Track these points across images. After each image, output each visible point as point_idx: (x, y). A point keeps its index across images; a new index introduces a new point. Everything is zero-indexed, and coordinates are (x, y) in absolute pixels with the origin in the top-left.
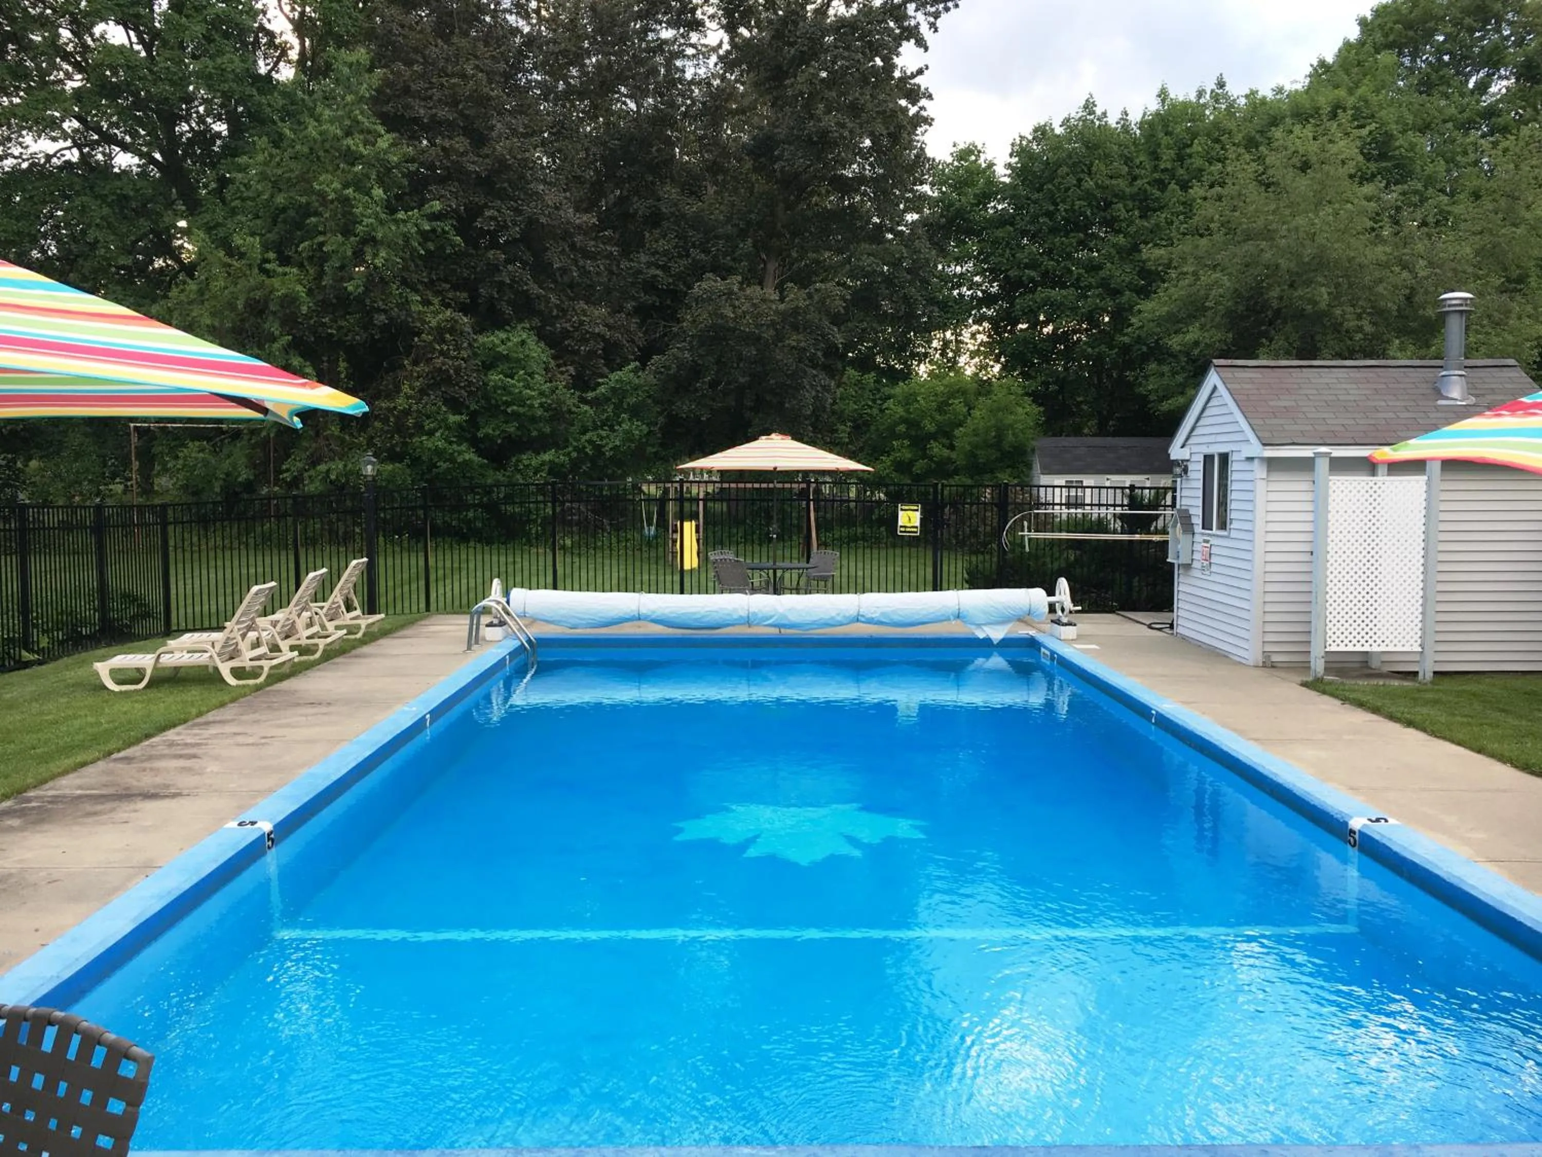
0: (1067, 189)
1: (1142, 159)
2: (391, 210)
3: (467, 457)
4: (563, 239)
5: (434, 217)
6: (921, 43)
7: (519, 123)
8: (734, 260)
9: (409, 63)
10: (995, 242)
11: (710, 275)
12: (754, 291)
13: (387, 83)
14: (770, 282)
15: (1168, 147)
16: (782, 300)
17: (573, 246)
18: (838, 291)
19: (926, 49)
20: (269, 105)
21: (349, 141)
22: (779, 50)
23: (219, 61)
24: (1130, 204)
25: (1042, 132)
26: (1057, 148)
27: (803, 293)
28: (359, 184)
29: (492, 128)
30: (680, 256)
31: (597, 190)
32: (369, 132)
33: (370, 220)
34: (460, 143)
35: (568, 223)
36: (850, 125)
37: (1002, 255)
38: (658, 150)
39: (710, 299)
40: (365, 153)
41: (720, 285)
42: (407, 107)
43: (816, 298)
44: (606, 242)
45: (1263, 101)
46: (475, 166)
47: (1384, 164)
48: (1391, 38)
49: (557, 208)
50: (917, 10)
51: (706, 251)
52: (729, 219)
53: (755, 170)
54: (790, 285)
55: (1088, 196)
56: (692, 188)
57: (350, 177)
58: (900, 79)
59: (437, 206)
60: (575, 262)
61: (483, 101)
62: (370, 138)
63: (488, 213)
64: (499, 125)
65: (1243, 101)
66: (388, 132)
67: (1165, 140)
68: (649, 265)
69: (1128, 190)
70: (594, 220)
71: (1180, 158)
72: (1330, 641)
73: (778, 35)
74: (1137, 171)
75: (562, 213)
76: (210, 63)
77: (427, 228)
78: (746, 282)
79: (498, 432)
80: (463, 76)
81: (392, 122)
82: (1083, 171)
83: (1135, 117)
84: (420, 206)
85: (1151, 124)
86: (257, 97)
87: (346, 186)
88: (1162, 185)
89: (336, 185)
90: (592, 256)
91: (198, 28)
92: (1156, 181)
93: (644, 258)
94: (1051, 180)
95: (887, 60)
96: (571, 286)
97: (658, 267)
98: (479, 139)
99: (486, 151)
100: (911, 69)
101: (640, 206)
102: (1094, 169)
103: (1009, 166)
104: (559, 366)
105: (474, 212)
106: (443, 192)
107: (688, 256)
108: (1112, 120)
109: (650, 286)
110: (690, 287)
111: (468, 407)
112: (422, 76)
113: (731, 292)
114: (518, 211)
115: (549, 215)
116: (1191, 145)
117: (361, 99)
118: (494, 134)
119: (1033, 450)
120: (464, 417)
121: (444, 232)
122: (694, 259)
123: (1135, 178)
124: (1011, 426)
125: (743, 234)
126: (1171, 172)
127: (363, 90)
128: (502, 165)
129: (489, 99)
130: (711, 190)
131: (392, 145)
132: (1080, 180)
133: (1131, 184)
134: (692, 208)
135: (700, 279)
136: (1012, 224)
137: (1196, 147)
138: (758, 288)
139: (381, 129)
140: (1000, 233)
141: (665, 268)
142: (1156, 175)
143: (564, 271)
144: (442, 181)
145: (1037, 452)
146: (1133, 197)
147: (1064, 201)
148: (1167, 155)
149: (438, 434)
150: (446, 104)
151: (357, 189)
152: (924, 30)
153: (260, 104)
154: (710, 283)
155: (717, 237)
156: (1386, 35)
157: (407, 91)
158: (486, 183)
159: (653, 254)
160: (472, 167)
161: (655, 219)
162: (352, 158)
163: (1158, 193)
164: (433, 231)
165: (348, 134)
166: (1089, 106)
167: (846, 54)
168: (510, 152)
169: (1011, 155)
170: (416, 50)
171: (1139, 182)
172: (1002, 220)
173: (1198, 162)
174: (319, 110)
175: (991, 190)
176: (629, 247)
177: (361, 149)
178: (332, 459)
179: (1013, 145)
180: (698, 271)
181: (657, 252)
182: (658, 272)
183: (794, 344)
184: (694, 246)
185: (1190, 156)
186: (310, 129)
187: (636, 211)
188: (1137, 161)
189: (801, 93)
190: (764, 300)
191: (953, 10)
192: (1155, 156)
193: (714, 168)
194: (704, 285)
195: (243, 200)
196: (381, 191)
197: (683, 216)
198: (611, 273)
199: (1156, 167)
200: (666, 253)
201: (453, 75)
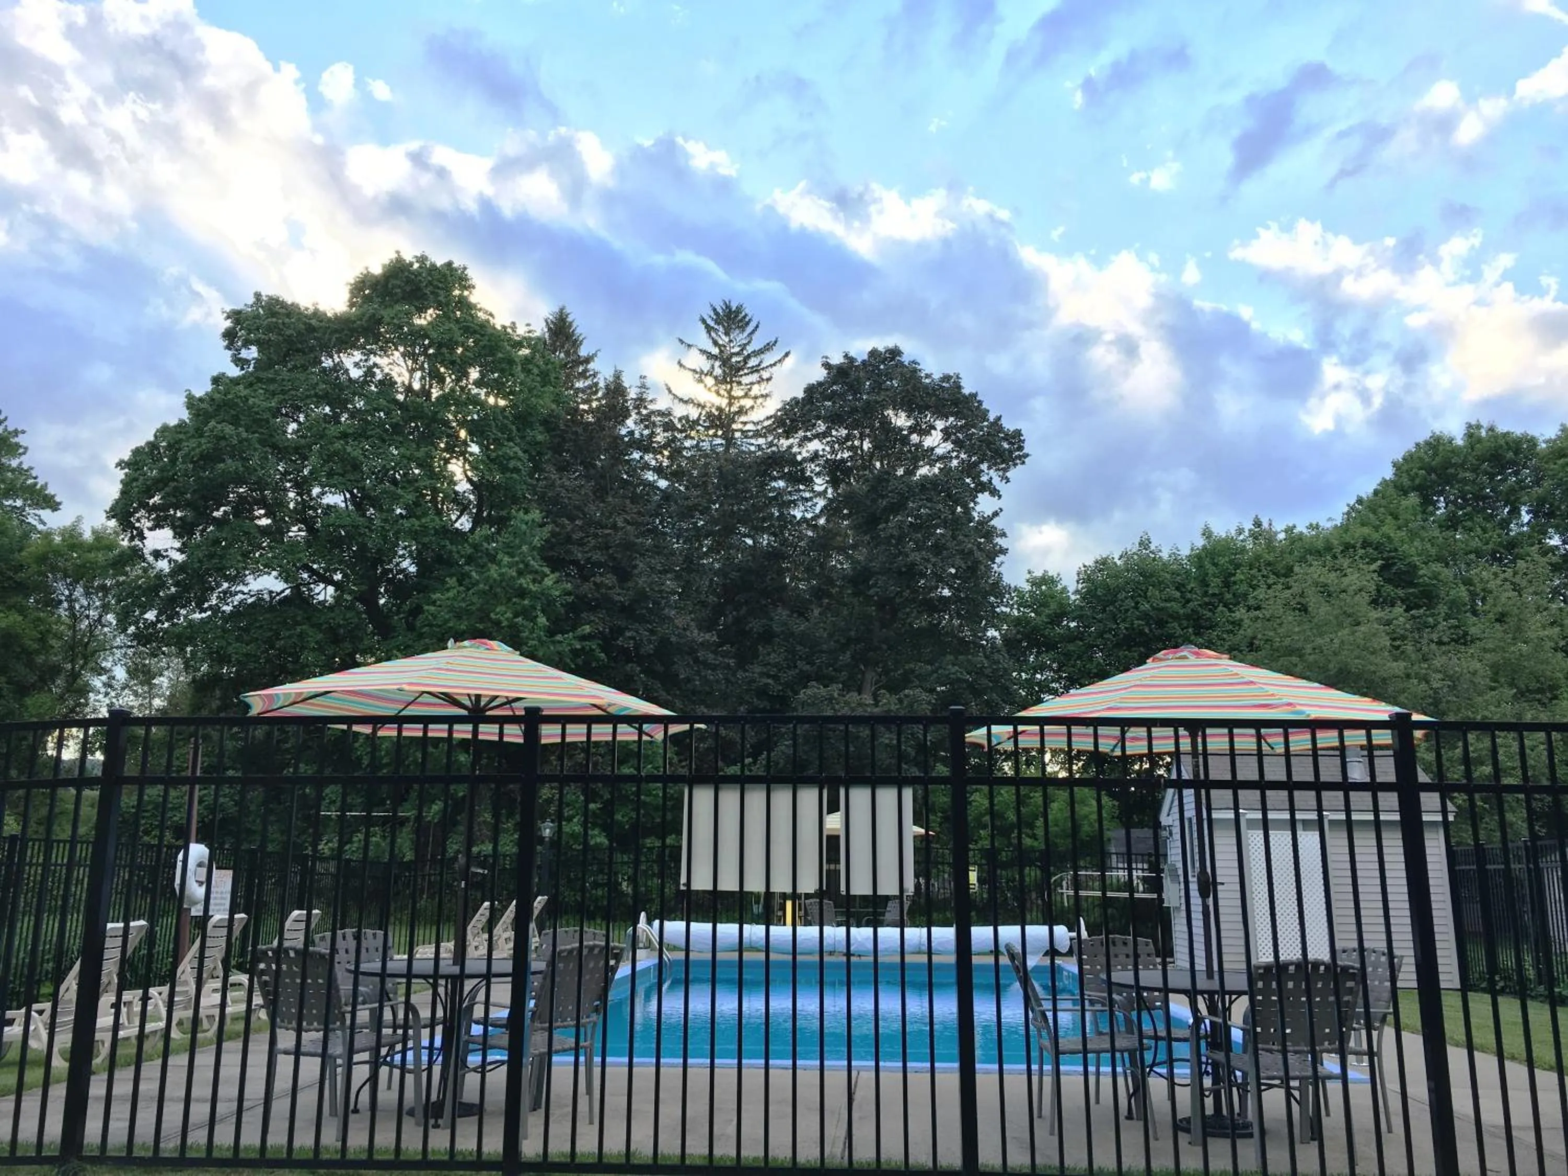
0: (1127, 611)
1: (1192, 585)
2: (551, 633)
3: (598, 840)
4: (689, 654)
5: (583, 638)
6: (995, 493)
7: (658, 562)
8: (835, 670)
9: (572, 519)
10: (1068, 655)
11: (814, 683)
12: (853, 697)
13: (553, 534)
14: (869, 688)
15: (1214, 576)
16: (876, 705)
17: (696, 660)
18: (924, 696)
19: (1000, 497)
20: (458, 552)
21: (522, 581)
22: (874, 501)
23: (423, 521)
24: (1185, 623)
25: (1103, 563)
26: (1116, 576)
27: (894, 699)
28: (527, 614)
29: (635, 567)
30: (789, 668)
31: (718, 610)
32: (536, 572)
33: (534, 642)
34: (610, 580)
35: (693, 641)
36: (933, 560)
37: (1073, 666)
38: (772, 579)
39: (814, 704)
40: (534, 589)
41: (823, 691)
42: (568, 552)
43: (906, 703)
44: (725, 655)
45: (1301, 536)
46: (620, 596)
47: (1411, 590)
48: (1417, 481)
49: (684, 629)
50: (989, 468)
51: (812, 664)
52: (831, 636)
53: (855, 594)
54: (882, 691)
55: (1145, 616)
56: (800, 610)
57: (519, 608)
58: (979, 522)
59: (587, 629)
60: (698, 673)
61: (628, 546)
62: (539, 578)
63: (628, 634)
64: (641, 565)
65: (1282, 536)
66: (553, 572)
67: (1211, 570)
68: (762, 674)
69: (1182, 611)
70: (715, 638)
71: (1227, 584)
72: (1261, 954)
73: (873, 489)
74: (1189, 596)
75: (688, 633)
76: (417, 523)
77: (578, 647)
78: (847, 688)
79: (626, 819)
80: (614, 527)
81: (556, 564)
82: (1140, 596)
83: (1185, 552)
84: (574, 629)
85: (1199, 557)
86: (449, 547)
87: (516, 615)
88: (1212, 607)
89: (509, 615)
90: (714, 668)
91: (410, 497)
92: (1207, 604)
93: (758, 669)
94: (1113, 603)
95: (965, 507)
96: (694, 693)
97: (769, 676)
98: (624, 575)
99: (630, 584)
100: (989, 512)
101: (755, 625)
102: (1149, 594)
103: (1077, 592)
104: (680, 761)
105: (618, 631)
106: (592, 618)
107: (796, 667)
108: (1165, 555)
109: (762, 693)
110: (797, 693)
111: (602, 797)
112: (581, 528)
113: (831, 699)
114: (652, 632)
115: (679, 635)
116: (1234, 575)
117: (534, 548)
118: (636, 571)
119: (1109, 840)
120: (599, 806)
121: (592, 650)
122: (801, 671)
123: (1188, 601)
124: (1086, 817)
125: (844, 648)
126: (1219, 596)
127: (536, 541)
128: (642, 596)
129: (636, 544)
130: (816, 612)
131: (556, 582)
132: (1137, 603)
133: (1184, 606)
134: (801, 627)
135: (806, 687)
136: (1081, 640)
137: (1239, 576)
138: (856, 694)
139: (547, 570)
140: (1071, 647)
141: (775, 678)
142: (1206, 599)
143: (688, 680)
144: (593, 609)
145: (1113, 842)
146: (1187, 617)
147: (1124, 621)
148: (1215, 584)
149: (575, 820)
150: (599, 548)
151: (526, 618)
152: (996, 482)
153: (451, 552)
154: (815, 690)
155: (822, 652)
156: (1412, 479)
157: (569, 539)
158: (627, 611)
159: (765, 665)
160: (617, 598)
161: (767, 637)
162: (522, 593)
163: (1209, 614)
164: (583, 648)
165: (520, 573)
166: (1144, 544)
167: (929, 505)
168: (650, 585)
169: (1078, 582)
170: (578, 508)
171: (1191, 605)
172: (1072, 637)
173: (1243, 588)
174: (499, 557)
175: (1063, 612)
176: (743, 661)
177: (531, 586)
178: (483, 842)
179: (1078, 574)
180: (804, 680)
181: (769, 664)
182: (770, 681)
183: (887, 741)
184: (801, 658)
185: (1235, 583)
186: (492, 571)
187: (752, 629)
188: (1189, 588)
189: (892, 536)
190: (860, 705)
191: (1019, 467)
192: (1204, 583)
193: (819, 594)
194: (809, 692)
195: (430, 625)
196: (544, 620)
197: (792, 634)
198: (728, 681)
199: (1206, 592)
200: (776, 665)
201: (606, 527)
